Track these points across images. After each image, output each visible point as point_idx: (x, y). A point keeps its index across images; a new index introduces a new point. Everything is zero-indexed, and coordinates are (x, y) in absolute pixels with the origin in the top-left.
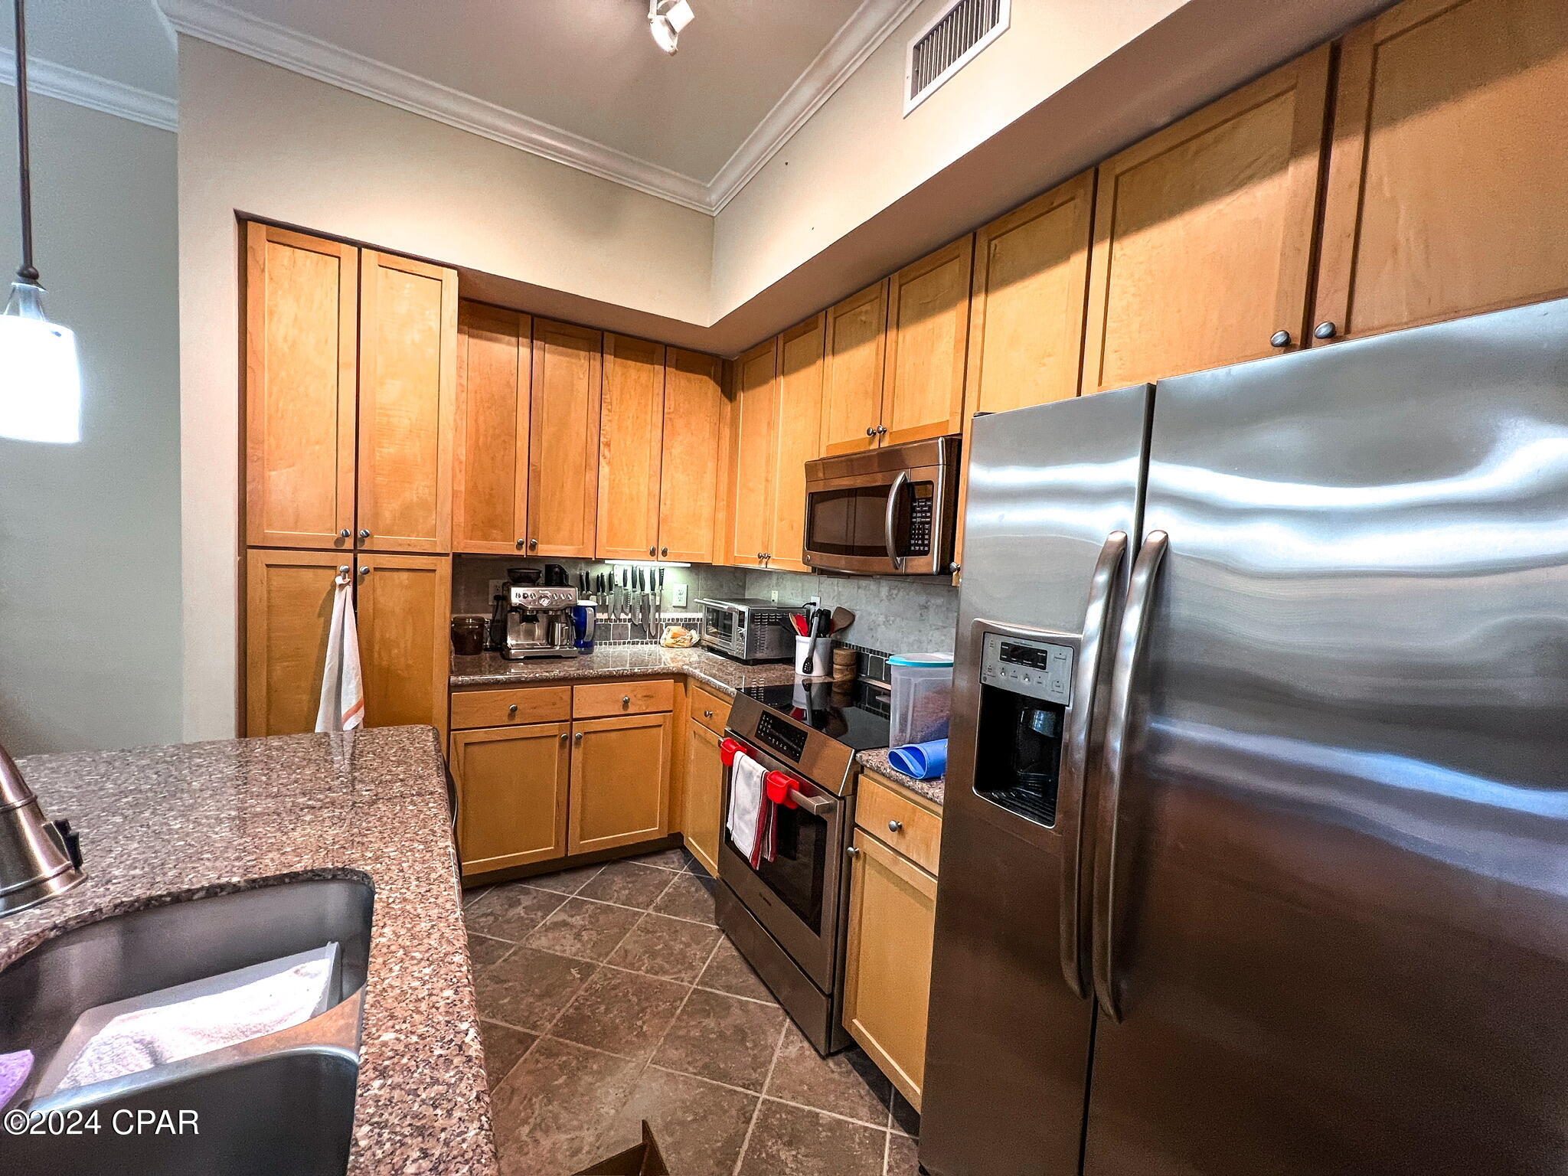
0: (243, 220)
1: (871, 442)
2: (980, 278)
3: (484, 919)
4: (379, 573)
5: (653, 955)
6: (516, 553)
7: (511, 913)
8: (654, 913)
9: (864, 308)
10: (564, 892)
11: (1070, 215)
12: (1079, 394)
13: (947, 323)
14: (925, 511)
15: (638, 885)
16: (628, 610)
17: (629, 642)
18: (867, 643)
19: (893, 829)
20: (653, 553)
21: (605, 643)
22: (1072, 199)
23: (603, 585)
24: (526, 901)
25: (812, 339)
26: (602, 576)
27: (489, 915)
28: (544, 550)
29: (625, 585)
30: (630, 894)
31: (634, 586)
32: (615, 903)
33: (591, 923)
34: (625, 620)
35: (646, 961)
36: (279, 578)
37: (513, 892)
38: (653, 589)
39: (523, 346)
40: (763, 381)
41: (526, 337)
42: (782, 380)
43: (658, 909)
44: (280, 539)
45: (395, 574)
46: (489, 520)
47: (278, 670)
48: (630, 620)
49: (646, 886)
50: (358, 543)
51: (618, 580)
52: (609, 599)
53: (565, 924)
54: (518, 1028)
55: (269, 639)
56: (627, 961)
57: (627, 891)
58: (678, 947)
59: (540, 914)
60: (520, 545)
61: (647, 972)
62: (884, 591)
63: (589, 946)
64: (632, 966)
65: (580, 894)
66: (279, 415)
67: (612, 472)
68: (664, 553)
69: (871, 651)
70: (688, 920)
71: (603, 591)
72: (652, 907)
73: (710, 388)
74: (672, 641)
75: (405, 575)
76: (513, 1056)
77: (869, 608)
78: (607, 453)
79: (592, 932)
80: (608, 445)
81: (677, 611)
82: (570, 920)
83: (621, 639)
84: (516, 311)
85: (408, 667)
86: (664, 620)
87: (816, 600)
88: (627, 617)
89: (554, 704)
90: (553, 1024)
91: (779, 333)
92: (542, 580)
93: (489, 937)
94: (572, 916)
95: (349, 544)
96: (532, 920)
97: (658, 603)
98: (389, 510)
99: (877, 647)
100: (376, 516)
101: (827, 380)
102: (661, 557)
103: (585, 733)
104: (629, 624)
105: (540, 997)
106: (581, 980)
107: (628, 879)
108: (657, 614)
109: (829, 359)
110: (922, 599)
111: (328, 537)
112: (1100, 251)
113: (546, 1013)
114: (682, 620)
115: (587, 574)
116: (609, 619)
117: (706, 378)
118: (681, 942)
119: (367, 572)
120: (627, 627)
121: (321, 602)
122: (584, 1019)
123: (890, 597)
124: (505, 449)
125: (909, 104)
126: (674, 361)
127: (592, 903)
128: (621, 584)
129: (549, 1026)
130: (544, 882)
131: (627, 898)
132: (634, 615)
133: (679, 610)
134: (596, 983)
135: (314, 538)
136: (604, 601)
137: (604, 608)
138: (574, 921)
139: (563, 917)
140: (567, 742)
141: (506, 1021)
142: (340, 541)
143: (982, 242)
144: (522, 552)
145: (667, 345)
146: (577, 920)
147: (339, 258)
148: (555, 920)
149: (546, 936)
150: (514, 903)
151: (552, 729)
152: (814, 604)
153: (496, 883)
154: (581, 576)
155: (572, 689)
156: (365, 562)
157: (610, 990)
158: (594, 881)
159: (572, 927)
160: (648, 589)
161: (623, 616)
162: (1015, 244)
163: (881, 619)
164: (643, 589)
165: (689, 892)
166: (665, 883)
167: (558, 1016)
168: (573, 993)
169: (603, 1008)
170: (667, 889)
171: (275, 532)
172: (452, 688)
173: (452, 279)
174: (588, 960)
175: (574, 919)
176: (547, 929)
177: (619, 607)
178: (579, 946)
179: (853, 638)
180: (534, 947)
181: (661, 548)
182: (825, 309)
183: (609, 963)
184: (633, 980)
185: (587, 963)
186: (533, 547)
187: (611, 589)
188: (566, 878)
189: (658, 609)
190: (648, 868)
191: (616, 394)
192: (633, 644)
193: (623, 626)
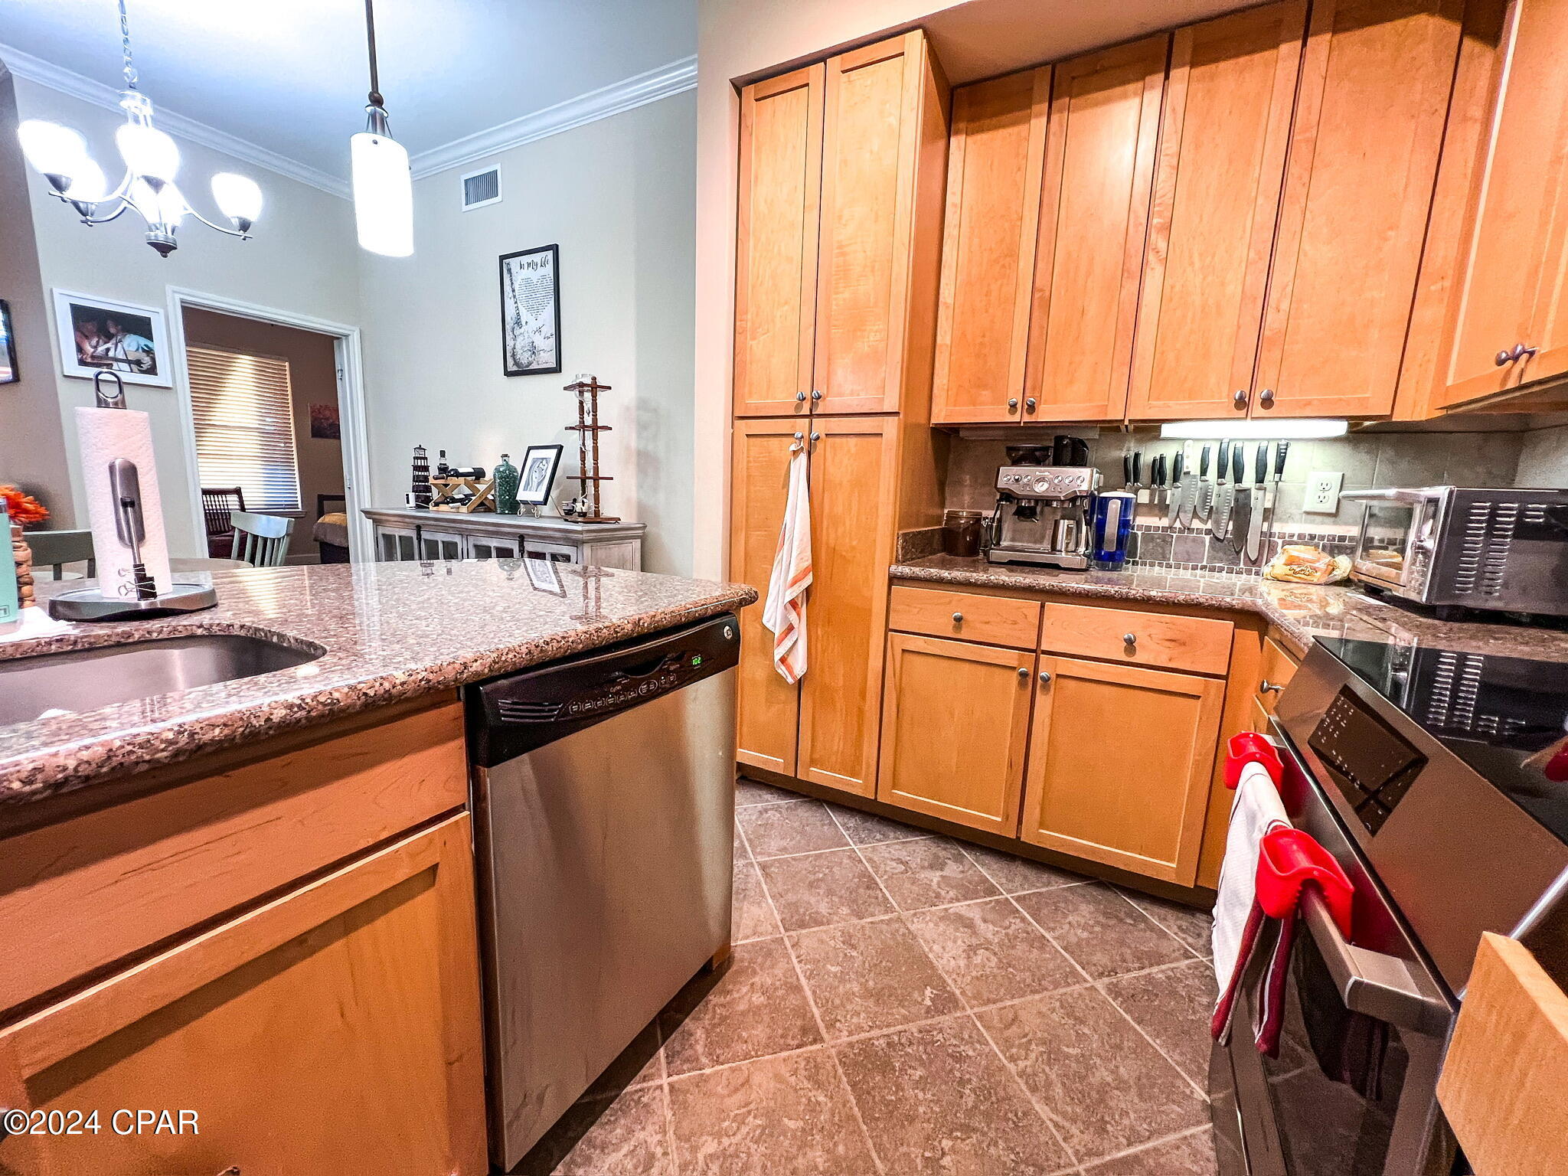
0: (739, 88)
3: (894, 864)
4: (831, 440)
5: (1053, 1056)
6: (1009, 418)
7: (924, 875)
8: (1103, 993)
10: (1001, 885)
15: (1112, 935)
16: (1204, 515)
17: (1203, 568)
20: (1242, 403)
21: (1161, 565)
23: (1163, 473)
24: (952, 869)
26: (1162, 458)
27: (902, 863)
28: (1047, 413)
29: (1204, 472)
30: (1088, 940)
31: (1221, 474)
32: (1055, 938)
33: (1001, 945)
34: (1199, 531)
35: (1033, 1056)
36: (757, 449)
37: (943, 851)
38: (1260, 479)
43: (1115, 991)
45: (844, 440)
46: (978, 378)
48: (1209, 532)
49: (1122, 943)
50: (814, 407)
51: (1192, 465)
52: (1172, 495)
53: (969, 925)
54: (816, 1012)
55: (747, 508)
56: (1008, 1033)
57: (1085, 935)
58: (1103, 1075)
59: (952, 894)
60: (1013, 407)
61: (1022, 1074)
63: (974, 974)
64: (1007, 1044)
65: (1018, 899)
68: (1267, 402)
70: (1156, 1044)
71: (1162, 483)
72: (1106, 980)
74: (1286, 570)
75: (853, 441)
76: (782, 1041)
78: (1161, 242)
79: (993, 957)
80: (1165, 228)
81: (1312, 522)
82: (978, 922)
83: (1189, 560)
85: (853, 548)
86: (1282, 536)
88: (1204, 527)
89: (1015, 623)
90: (850, 1039)
93: (882, 886)
94: (985, 921)
95: (806, 408)
96: (938, 895)
97: (1269, 505)
102: (1257, 409)
103: (1058, 676)
104: (1207, 538)
105: (868, 994)
106: (928, 1010)
107: (1101, 919)
108: (1266, 525)
111: (789, 401)
113: (855, 1020)
114: (1322, 538)
115: (1137, 455)
116: (1171, 527)
118: (1114, 1071)
119: (818, 438)
120: (1203, 542)
122: (886, 1067)
124: (1004, 277)
127: (1023, 920)
128: (1197, 471)
129: (845, 1039)
130: (987, 859)
131: (1078, 944)
132: (1217, 523)
133: (1319, 519)
134: (941, 1031)
136: (1163, 499)
137: (1163, 509)
138: (982, 926)
139: (976, 915)
140: (1030, 681)
141: (814, 992)
142: (799, 406)
144: (1016, 418)
146: (987, 930)
148: (963, 913)
149: (936, 925)
150: (936, 865)
151: (1010, 657)
153: (938, 833)
154: (1126, 459)
155: (1042, 606)
156: (818, 428)
157: (951, 1056)
158: (1050, 893)
159: (975, 933)
160: (1249, 479)
161: (1196, 524)
164: (1238, 479)
165: (1191, 1001)
166: (1158, 959)
167: (863, 1036)
168: (906, 1020)
169: (918, 1073)
170: (1155, 969)
172: (893, 580)
173: (915, 44)
174: (958, 992)
175: (983, 926)
176: (945, 917)
177: (1189, 508)
178: (962, 963)
180: (912, 928)
181: (1261, 393)
183: (980, 1017)
184: (992, 1070)
185: (953, 994)
186: (1031, 409)
187: (1176, 479)
188: (1020, 870)
189: (1268, 514)
190: (1145, 919)
192: (1212, 570)
193: (1194, 540)
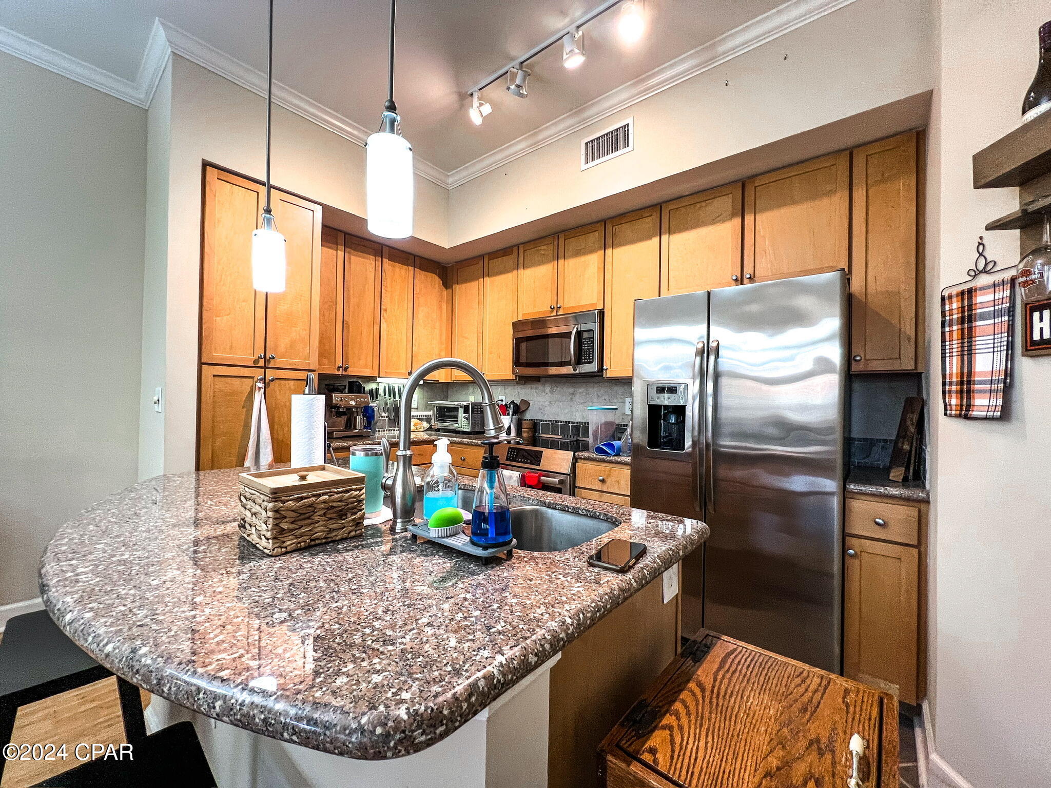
0: (205, 165)
1: (551, 312)
2: (609, 241)
4: (279, 381)
6: (337, 373)
9: (542, 248)
11: (649, 222)
12: (660, 296)
13: (593, 260)
14: (590, 344)
16: (386, 411)
17: (387, 430)
18: (539, 417)
19: (600, 481)
22: (651, 215)
23: (374, 394)
25: (509, 260)
26: (372, 389)
28: (353, 371)
29: (385, 395)
31: (390, 395)
34: (384, 417)
36: (221, 384)
39: (340, 250)
40: (475, 278)
41: (341, 245)
42: (487, 279)
44: (221, 359)
45: (287, 382)
46: (325, 353)
47: (218, 442)
48: (387, 417)
50: (266, 362)
51: (381, 392)
55: (213, 422)
60: (339, 368)
62: (548, 389)
66: (222, 283)
67: (388, 326)
69: (541, 421)
71: (373, 399)
73: (437, 280)
74: (414, 428)
75: (292, 383)
77: (539, 399)
78: (385, 315)
80: (386, 310)
83: (382, 428)
84: (336, 229)
87: (503, 398)
91: (486, 254)
92: (346, 390)
95: (261, 363)
98: (283, 344)
99: (545, 418)
100: (276, 346)
101: (521, 280)
104: (387, 419)
109: (521, 271)
110: (571, 390)
111: (249, 358)
112: (665, 238)
114: (416, 416)
117: (434, 275)
119: (273, 380)
120: (386, 421)
121: (244, 398)
123: (551, 392)
124: (330, 310)
125: (584, 167)
126: (418, 265)
128: (383, 395)
132: (390, 413)
135: (242, 360)
142: (256, 361)
143: (609, 226)
144: (340, 373)
145: (415, 256)
147: (258, 193)
152: (502, 401)
156: (270, 374)
160: (397, 398)
161: (384, 414)
162: (626, 229)
163: (547, 403)
164: (395, 398)
171: (218, 355)
173: (318, 210)
177: (381, 408)
179: (529, 415)
182: (518, 246)
186: (346, 369)
187: (377, 398)
191: (389, 280)
192: (389, 430)
193: (383, 420)
